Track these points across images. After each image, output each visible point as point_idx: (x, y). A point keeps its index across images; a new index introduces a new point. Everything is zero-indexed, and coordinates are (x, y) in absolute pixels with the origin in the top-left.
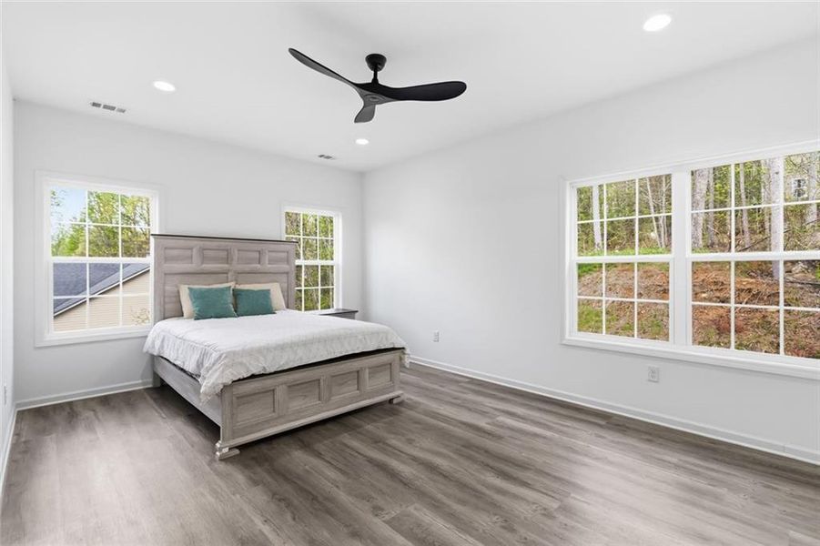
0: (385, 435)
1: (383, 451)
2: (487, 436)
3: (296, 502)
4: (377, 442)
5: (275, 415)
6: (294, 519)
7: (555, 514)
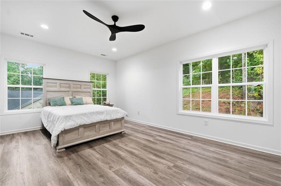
0: (119, 143)
1: (117, 148)
2: (152, 143)
3: (83, 165)
4: (115, 145)
5: (79, 137)
6: (81, 171)
7: (172, 168)
